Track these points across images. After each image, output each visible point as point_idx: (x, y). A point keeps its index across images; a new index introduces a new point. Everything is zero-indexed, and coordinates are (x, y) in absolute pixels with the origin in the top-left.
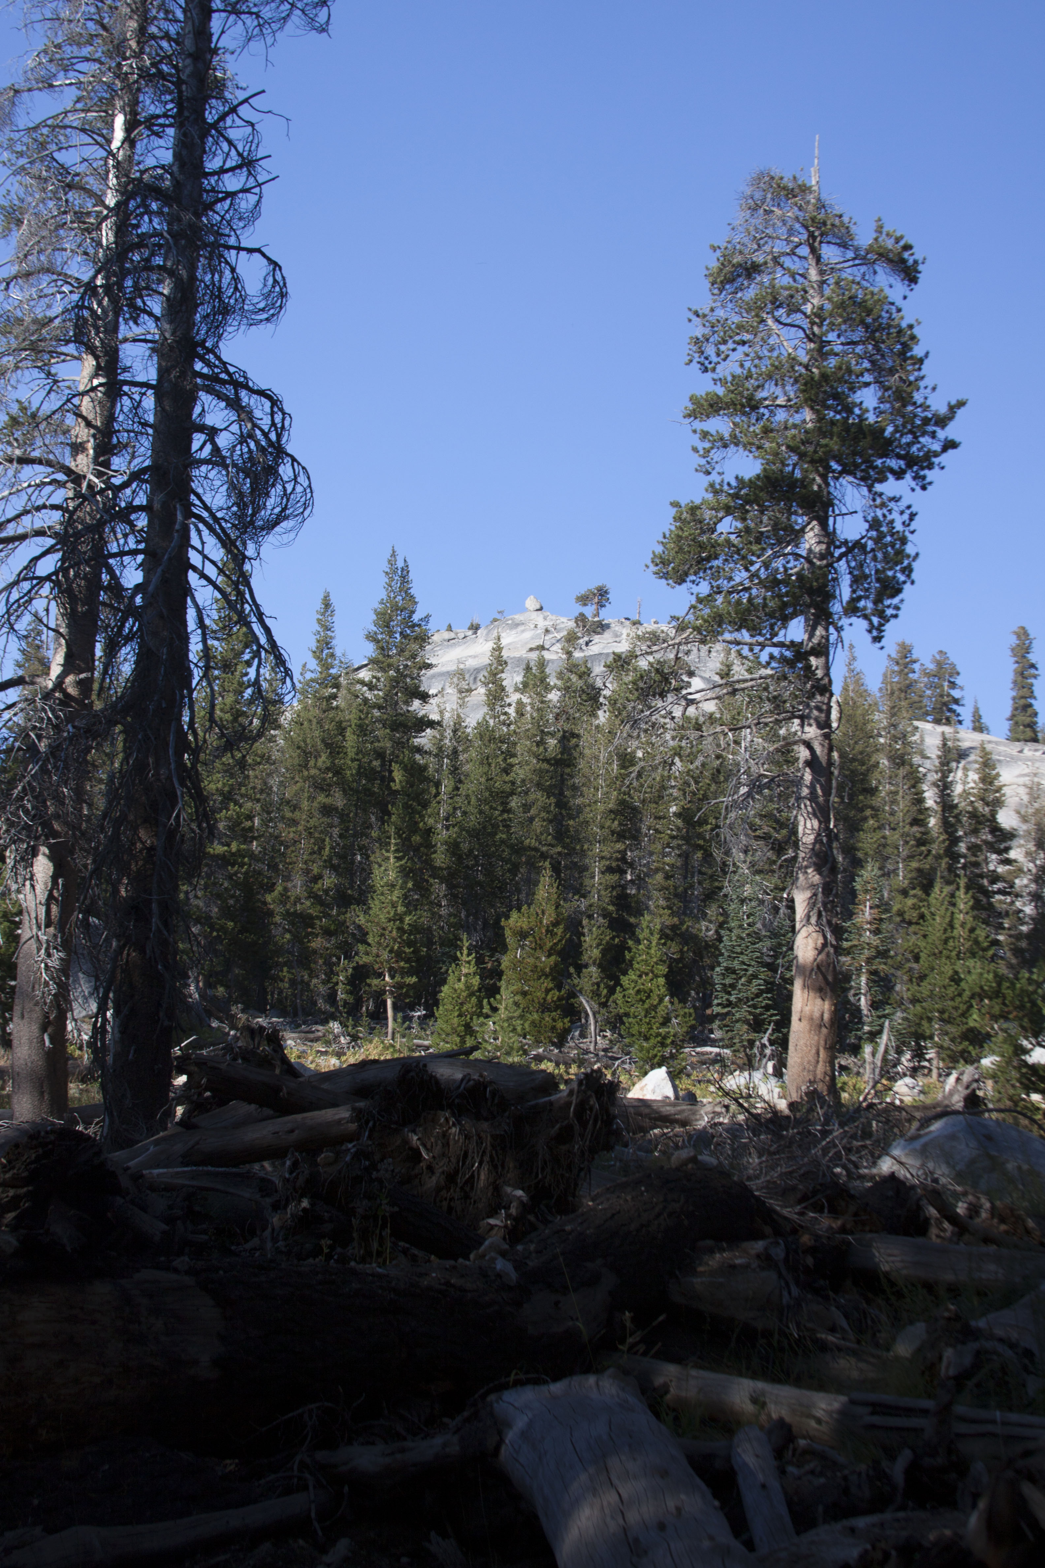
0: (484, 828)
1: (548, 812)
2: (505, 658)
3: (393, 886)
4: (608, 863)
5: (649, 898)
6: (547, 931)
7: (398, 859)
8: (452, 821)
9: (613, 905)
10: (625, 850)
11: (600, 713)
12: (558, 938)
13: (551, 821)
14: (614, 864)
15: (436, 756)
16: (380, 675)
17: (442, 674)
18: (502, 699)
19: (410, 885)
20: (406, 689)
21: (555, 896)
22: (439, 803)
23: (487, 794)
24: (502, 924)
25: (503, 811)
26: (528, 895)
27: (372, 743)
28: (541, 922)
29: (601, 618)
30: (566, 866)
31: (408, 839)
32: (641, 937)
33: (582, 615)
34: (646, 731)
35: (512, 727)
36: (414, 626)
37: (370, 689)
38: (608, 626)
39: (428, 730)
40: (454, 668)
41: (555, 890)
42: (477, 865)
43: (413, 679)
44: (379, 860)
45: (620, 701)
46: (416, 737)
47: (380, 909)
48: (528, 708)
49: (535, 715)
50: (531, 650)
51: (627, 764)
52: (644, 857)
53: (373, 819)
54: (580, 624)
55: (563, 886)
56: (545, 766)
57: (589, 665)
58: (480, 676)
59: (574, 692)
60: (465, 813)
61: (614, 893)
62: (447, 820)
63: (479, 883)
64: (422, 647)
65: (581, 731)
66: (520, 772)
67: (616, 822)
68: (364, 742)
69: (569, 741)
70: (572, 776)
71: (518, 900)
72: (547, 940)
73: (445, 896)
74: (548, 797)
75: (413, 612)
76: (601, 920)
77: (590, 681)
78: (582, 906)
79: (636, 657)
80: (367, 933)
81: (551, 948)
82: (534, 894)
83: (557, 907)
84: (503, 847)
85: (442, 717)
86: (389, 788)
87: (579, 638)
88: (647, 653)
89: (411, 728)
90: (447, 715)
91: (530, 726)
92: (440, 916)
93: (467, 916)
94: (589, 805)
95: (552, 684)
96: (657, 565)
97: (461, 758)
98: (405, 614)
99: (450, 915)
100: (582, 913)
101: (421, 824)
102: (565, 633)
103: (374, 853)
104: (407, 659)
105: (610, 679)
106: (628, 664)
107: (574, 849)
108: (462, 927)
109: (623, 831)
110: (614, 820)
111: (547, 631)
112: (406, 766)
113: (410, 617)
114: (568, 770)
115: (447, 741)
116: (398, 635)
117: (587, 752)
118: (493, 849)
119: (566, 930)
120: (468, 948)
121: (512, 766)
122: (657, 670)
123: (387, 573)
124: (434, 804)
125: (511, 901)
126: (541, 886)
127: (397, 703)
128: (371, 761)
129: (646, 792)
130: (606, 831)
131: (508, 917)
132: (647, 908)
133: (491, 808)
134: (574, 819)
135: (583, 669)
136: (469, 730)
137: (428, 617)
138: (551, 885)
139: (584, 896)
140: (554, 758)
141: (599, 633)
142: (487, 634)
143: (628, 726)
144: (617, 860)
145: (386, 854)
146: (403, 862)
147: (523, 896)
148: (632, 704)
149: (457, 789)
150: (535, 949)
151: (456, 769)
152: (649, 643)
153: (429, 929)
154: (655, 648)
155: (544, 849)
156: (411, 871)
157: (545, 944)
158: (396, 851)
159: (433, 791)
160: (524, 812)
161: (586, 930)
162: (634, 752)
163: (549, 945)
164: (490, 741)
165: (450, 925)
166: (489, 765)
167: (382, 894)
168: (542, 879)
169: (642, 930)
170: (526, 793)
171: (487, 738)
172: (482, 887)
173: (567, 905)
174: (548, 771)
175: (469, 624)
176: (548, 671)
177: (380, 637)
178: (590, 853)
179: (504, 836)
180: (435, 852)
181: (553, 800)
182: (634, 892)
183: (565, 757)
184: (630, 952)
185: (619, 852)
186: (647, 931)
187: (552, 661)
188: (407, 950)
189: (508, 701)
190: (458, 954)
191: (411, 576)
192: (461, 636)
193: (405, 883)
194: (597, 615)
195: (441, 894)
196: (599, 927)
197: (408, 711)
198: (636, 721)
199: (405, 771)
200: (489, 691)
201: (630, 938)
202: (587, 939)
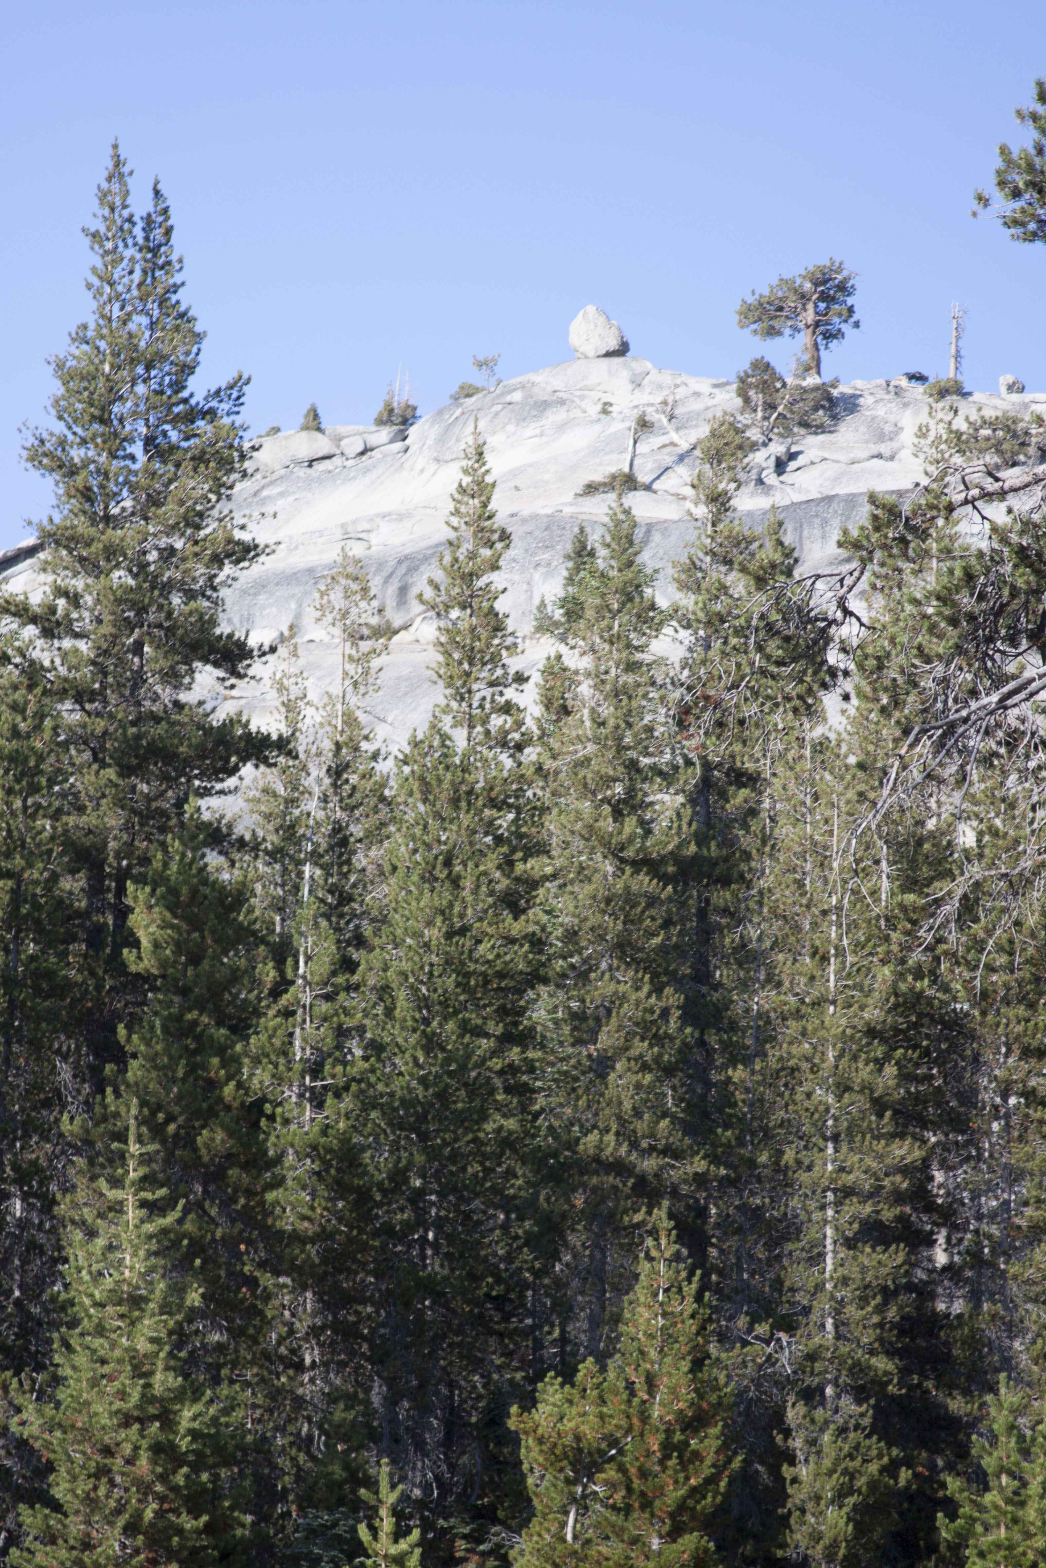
0: (443, 1096)
1: (658, 1039)
2: (499, 521)
3: (137, 1301)
4: (867, 1209)
5: (1013, 1329)
6: (667, 1447)
7: (152, 1208)
8: (333, 1075)
9: (890, 1353)
10: (926, 1163)
11: (830, 701)
12: (707, 1471)
13: (669, 1071)
14: (888, 1214)
15: (276, 854)
16: (78, 584)
17: (290, 578)
18: (495, 659)
19: (194, 1297)
20: (170, 631)
21: (692, 1327)
22: (288, 1013)
23: (450, 982)
24: (512, 1424)
25: (507, 1039)
26: (595, 1323)
27: (56, 815)
28: (645, 1418)
29: (827, 376)
30: (725, 1222)
31: (186, 1139)
32: (989, 1463)
33: (762, 367)
34: (987, 760)
35: (531, 754)
36: (192, 415)
37: (48, 633)
38: (851, 404)
39: (248, 770)
40: (332, 555)
41: (690, 1305)
42: (421, 1222)
43: (190, 595)
44: (88, 1214)
45: (899, 660)
46: (206, 792)
47: (94, 1383)
48: (585, 689)
49: (607, 711)
50: (591, 489)
51: (925, 872)
52: (990, 1188)
53: (65, 1072)
54: (757, 398)
55: (718, 1291)
56: (644, 883)
57: (788, 539)
58: (420, 585)
59: (739, 632)
60: (376, 1048)
61: (892, 1313)
62: (316, 1071)
63: (429, 1287)
64: (220, 488)
65: (765, 767)
66: (559, 904)
67: (890, 1070)
68: (31, 812)
69: (724, 796)
70: (736, 917)
71: (564, 1340)
72: (666, 1479)
73: (315, 1331)
74: (658, 990)
75: (187, 369)
76: (848, 1406)
77: (795, 595)
78: (784, 1358)
79: (950, 508)
80: (50, 1467)
81: (682, 1507)
82: (617, 1319)
83: (697, 1365)
84: (509, 1161)
85: (293, 724)
86: (117, 965)
87: (754, 447)
88: (987, 496)
89: (187, 762)
90: (311, 717)
91: (591, 748)
92: (299, 1402)
93: (392, 1401)
94: (798, 1015)
95: (663, 603)
96: (1016, 194)
97: (360, 860)
98: (162, 374)
99: (332, 1398)
100: (783, 1383)
101: (229, 1090)
102: (702, 431)
103: (69, 1189)
104: (171, 530)
105: (864, 584)
106: (924, 535)
107: (752, 1163)
108: (374, 1436)
109: (917, 1098)
110: (880, 1064)
111: (644, 424)
112: (174, 892)
113: (178, 386)
114: (721, 897)
115: (312, 805)
116: (137, 449)
117: (785, 831)
118: (474, 1168)
119: (730, 1444)
120: (397, 1513)
121: (533, 884)
122: (1022, 553)
123: (95, 235)
124: (270, 1020)
125: (538, 1345)
126: (640, 1292)
127: (139, 679)
128: (54, 878)
129: (991, 968)
130: (858, 1103)
131: (529, 1402)
132: (1008, 1363)
133: (465, 1028)
134: (747, 1061)
135: (768, 553)
136: (385, 767)
137: (238, 385)
138: (675, 1288)
139: (788, 1325)
140: (675, 856)
141: (820, 429)
142: (441, 440)
143: (925, 747)
144: (898, 1197)
145: (113, 1194)
146: (169, 1220)
147: (578, 1329)
148: (939, 670)
149: (348, 965)
150: (627, 1510)
151: (345, 899)
152: (992, 458)
153: (263, 1444)
154: (1012, 476)
155: (649, 1164)
156: (197, 1247)
157: (660, 1491)
158: (147, 1181)
159: (269, 974)
160: (579, 1042)
161: (797, 1443)
162: (950, 828)
163: (673, 1495)
164: (455, 802)
165: (333, 1433)
166: (455, 882)
167: (100, 1330)
168: (644, 1267)
169: (994, 1440)
170: (583, 976)
171: (444, 794)
172: (439, 1297)
173: (731, 1357)
174: (653, 901)
175: (377, 408)
176: (647, 559)
177: (77, 454)
178: (803, 1177)
179: (511, 1124)
180: (278, 1183)
181: (672, 997)
182: (958, 1307)
183: (714, 850)
184: (953, 1516)
185: (905, 1170)
186: (1008, 1445)
187: (663, 526)
188: (188, 1523)
189: (514, 664)
190: (363, 1532)
191: (179, 246)
192: (354, 446)
193: (179, 1290)
194: (816, 365)
195: (302, 1328)
196: (842, 1431)
197: (179, 706)
198: (951, 727)
199: (172, 908)
200: (451, 632)
201: (950, 1467)
202: (804, 1472)
